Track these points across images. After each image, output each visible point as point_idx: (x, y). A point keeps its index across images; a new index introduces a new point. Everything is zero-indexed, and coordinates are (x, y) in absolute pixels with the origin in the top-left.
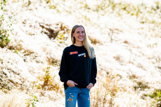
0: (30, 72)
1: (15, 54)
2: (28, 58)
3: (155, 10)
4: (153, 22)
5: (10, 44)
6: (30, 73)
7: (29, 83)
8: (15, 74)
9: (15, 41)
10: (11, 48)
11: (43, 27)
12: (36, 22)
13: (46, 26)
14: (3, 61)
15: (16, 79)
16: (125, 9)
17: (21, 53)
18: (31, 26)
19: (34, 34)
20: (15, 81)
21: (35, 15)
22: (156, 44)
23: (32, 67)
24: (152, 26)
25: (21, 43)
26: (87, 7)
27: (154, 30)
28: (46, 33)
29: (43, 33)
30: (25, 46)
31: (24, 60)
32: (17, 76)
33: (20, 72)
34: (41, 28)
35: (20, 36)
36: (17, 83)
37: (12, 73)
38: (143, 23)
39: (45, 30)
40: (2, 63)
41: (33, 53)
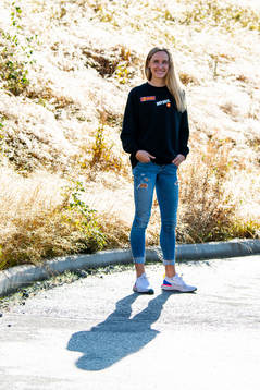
0: (67, 138)
1: (40, 106)
2: (64, 112)
5: (30, 89)
6: (67, 140)
7: (66, 158)
8: (40, 143)
9: (39, 82)
10: (31, 96)
11: (89, 55)
12: (76, 47)
13: (94, 54)
14: (18, 120)
15: (42, 151)
16: (238, 18)
17: (50, 104)
18: (66, 54)
19: (73, 69)
20: (41, 155)
21: (74, 34)
23: (71, 130)
25: (50, 86)
26: (169, 17)
28: (94, 66)
29: (89, 67)
30: (57, 91)
31: (57, 117)
32: (45, 146)
33: (49, 139)
34: (84, 57)
35: (47, 73)
36: (44, 158)
37: (35, 141)
39: (91, 60)
40: (17, 122)
41: (72, 103)
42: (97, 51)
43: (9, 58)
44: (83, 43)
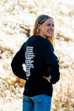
0: (4, 68)
6: (4, 70)
12: (17, 24)
18: (11, 27)
19: (13, 34)
23: (7, 64)
29: (23, 33)
34: (21, 29)
39: (23, 30)
41: (10, 50)
42: (27, 26)
44: (21, 23)
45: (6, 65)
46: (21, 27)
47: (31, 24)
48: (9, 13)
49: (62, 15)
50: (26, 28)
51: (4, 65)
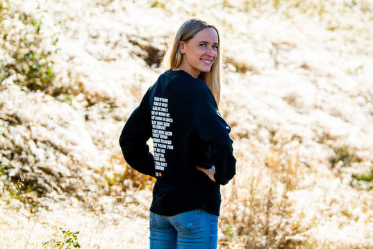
0: (96, 144)
1: (65, 105)
2: (94, 112)
3: (350, 7)
4: (351, 28)
6: (95, 146)
7: (90, 172)
8: (58, 153)
9: (69, 75)
10: (56, 94)
11: (135, 44)
12: (121, 35)
14: (31, 124)
15: (58, 164)
16: (297, 6)
17: (79, 101)
18: (108, 43)
19: (114, 60)
20: (55, 170)
22: (361, 67)
23: (103, 133)
24: (349, 34)
27: (353, 41)
28: (139, 55)
29: (135, 56)
30: (92, 86)
31: (87, 118)
32: (63, 158)
33: (70, 147)
34: (131, 47)
35: (80, 64)
36: (61, 175)
37: (51, 151)
38: (333, 29)
39: (137, 49)
40: (29, 128)
41: (108, 99)
42: (145, 39)
43: (33, 48)
44: (131, 31)
45: (101, 135)
46: (130, 41)
47: (155, 34)
48: (101, 8)
49: (226, 9)
50: (145, 43)
51: (95, 134)
